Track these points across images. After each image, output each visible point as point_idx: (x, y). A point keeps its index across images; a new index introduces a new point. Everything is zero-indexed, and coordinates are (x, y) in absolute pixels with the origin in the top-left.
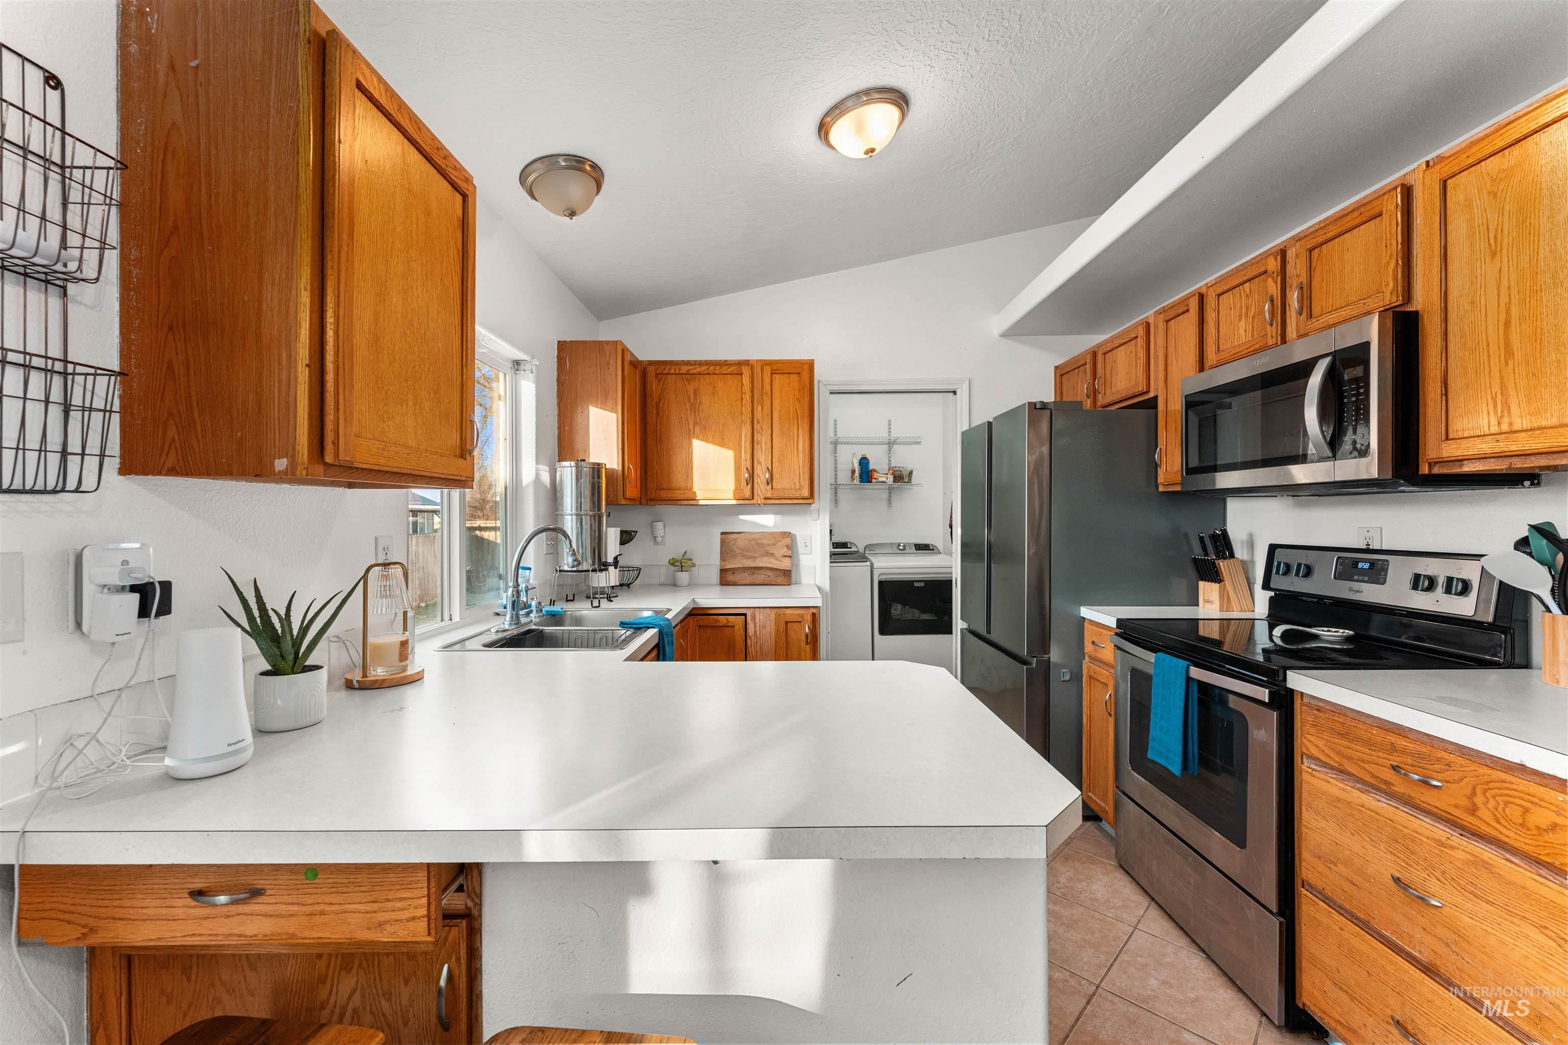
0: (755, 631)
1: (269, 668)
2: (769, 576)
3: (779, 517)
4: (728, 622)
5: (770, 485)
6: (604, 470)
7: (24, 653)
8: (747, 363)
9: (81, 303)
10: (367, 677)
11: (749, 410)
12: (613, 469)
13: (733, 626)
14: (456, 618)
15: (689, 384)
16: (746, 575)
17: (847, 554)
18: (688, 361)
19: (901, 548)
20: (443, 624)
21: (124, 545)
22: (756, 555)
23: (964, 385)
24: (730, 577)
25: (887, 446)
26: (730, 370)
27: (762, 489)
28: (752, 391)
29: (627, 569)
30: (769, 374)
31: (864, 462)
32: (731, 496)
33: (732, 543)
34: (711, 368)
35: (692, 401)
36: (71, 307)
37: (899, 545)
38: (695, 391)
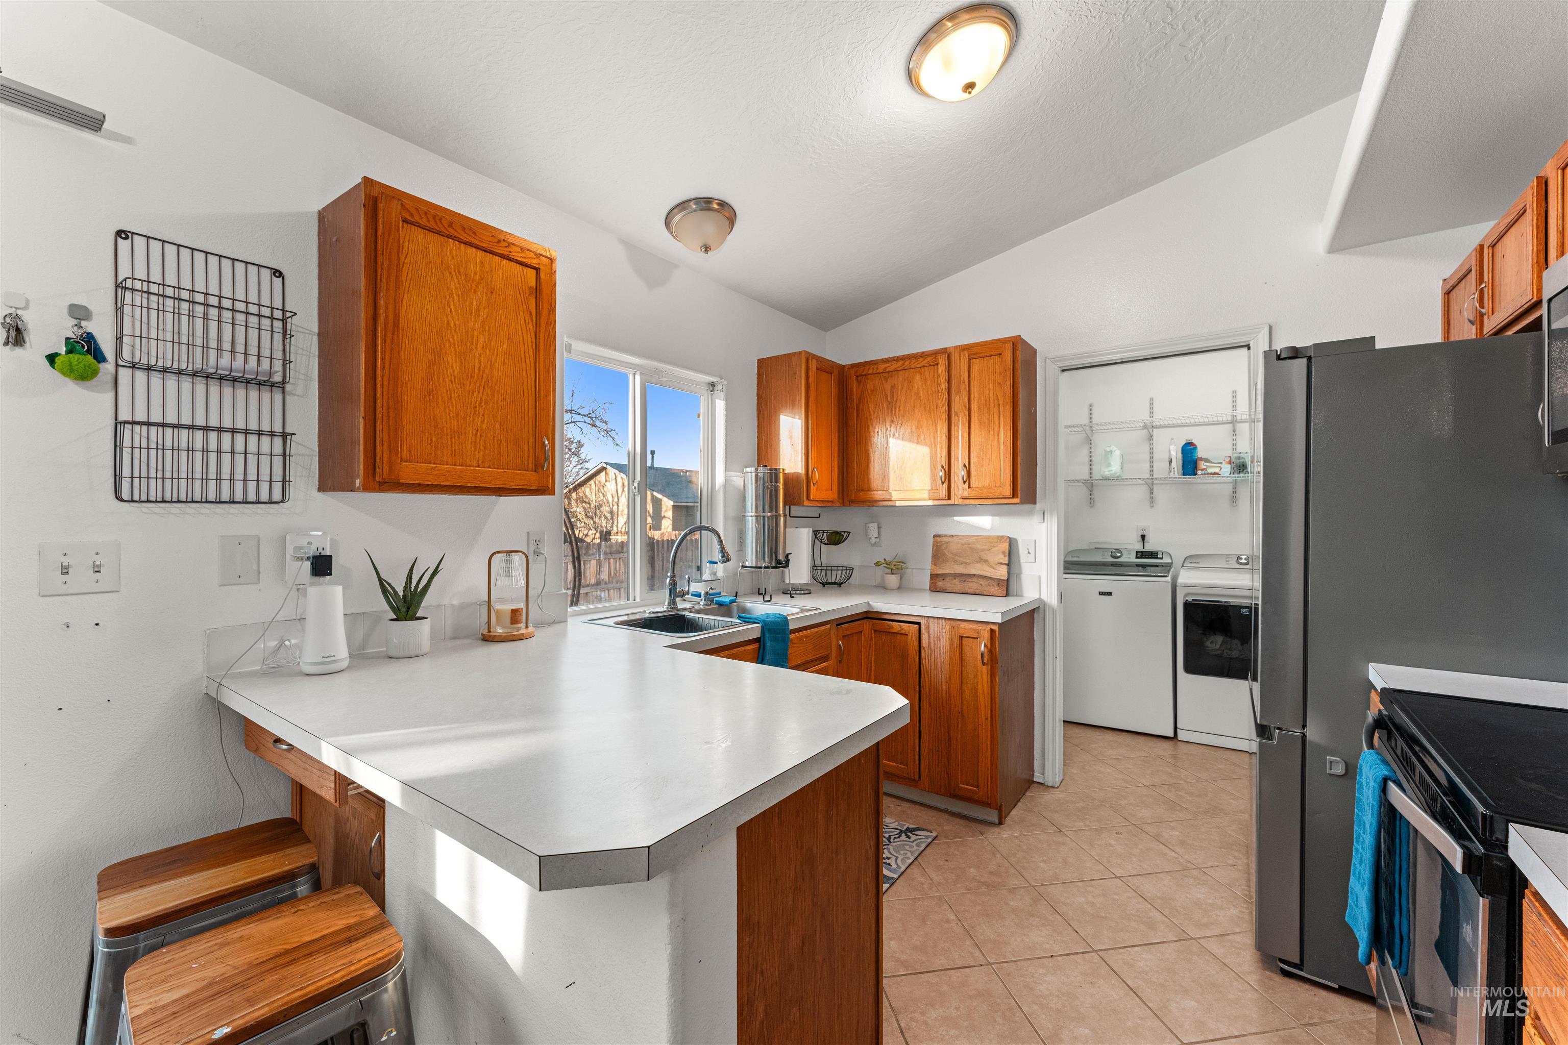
0: (929, 643)
1: (395, 617)
2: (982, 585)
3: (997, 519)
4: (902, 629)
5: (967, 483)
6: (781, 474)
7: (260, 590)
8: (944, 351)
9: (295, 395)
10: (490, 632)
11: (945, 402)
12: (798, 473)
13: (907, 635)
14: (638, 600)
15: (887, 381)
16: (956, 582)
17: (1157, 566)
18: (887, 359)
19: (1243, 561)
20: (628, 602)
21: (313, 533)
22: (968, 561)
23: (1260, 336)
24: (940, 584)
25: (1229, 427)
26: (926, 361)
27: (960, 489)
28: (949, 382)
29: (836, 568)
30: (967, 360)
31: (1189, 449)
32: (926, 496)
33: (944, 546)
34: (907, 362)
35: (889, 399)
36: (288, 398)
37: (1239, 558)
38: (893, 388)
